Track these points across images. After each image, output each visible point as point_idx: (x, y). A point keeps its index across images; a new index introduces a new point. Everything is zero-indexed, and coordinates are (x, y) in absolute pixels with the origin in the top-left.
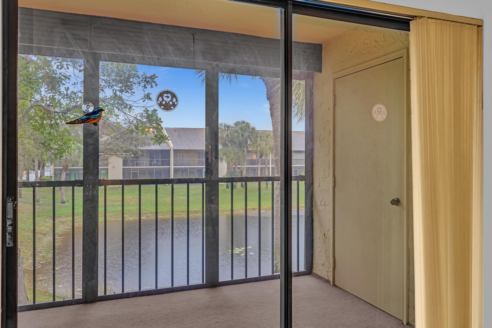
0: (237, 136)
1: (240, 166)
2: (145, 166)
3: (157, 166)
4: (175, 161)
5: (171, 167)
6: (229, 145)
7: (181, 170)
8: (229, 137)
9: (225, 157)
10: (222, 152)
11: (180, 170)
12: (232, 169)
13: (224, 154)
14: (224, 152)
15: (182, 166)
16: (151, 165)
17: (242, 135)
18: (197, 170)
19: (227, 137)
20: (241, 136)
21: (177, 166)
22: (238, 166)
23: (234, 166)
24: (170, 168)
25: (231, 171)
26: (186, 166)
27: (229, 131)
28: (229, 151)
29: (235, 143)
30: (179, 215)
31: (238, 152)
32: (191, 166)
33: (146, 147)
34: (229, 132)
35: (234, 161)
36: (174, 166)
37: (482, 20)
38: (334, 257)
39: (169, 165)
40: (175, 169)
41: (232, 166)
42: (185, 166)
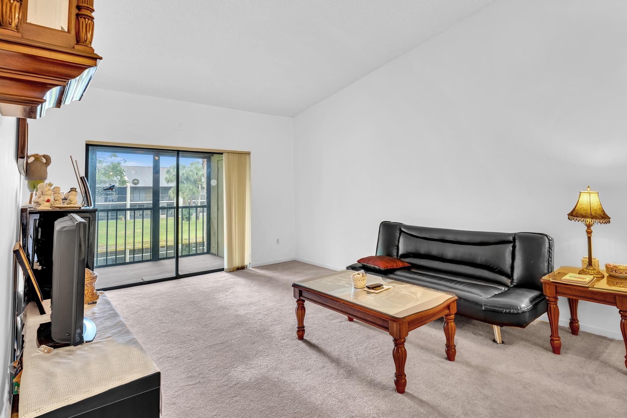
0: (192, 175)
1: (195, 201)
2: (100, 203)
3: (113, 202)
4: (131, 198)
5: (128, 204)
6: (185, 182)
8: (184, 175)
11: (136, 205)
12: (188, 203)
15: (138, 201)
16: (106, 201)
17: (197, 174)
19: (183, 176)
20: (195, 174)
21: (134, 202)
22: (193, 201)
23: (189, 201)
24: (126, 204)
26: (143, 201)
27: (185, 170)
28: (184, 188)
29: (190, 181)
31: (193, 189)
32: (148, 201)
33: (102, 184)
34: (184, 172)
35: (189, 196)
36: (131, 201)
37: (250, 152)
38: (218, 243)
39: (126, 201)
40: (131, 205)
41: (188, 201)
42: (141, 201)
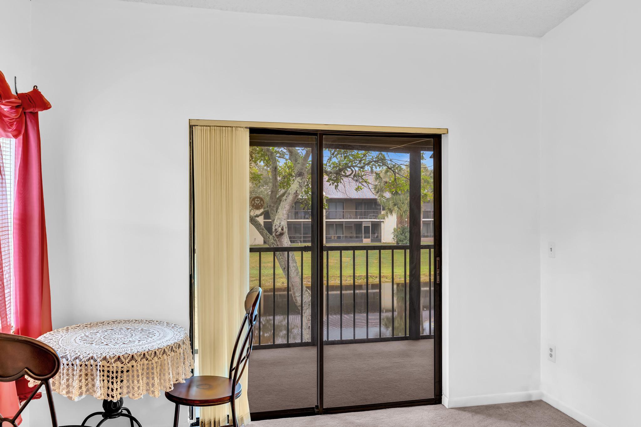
7: (335, 225)
9: (396, 208)
10: (392, 202)
13: (395, 205)
14: (395, 201)
18: (354, 224)
25: (403, 227)
30: (346, 280)
